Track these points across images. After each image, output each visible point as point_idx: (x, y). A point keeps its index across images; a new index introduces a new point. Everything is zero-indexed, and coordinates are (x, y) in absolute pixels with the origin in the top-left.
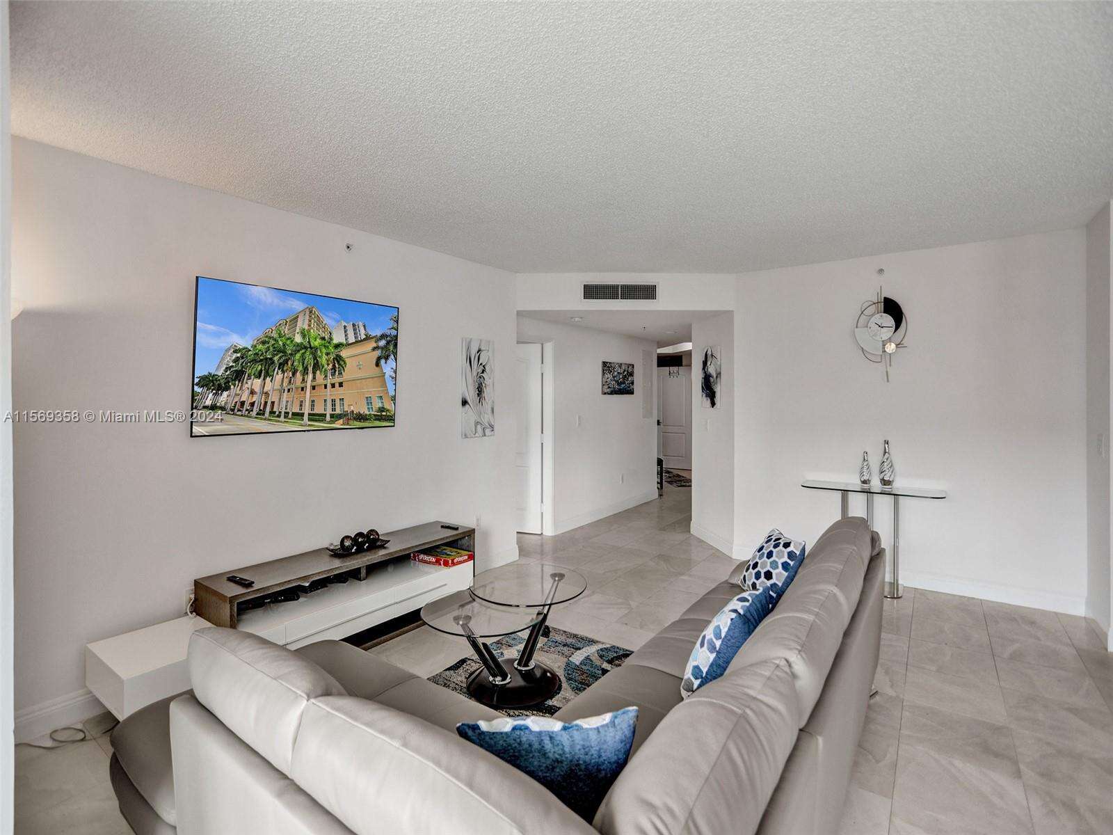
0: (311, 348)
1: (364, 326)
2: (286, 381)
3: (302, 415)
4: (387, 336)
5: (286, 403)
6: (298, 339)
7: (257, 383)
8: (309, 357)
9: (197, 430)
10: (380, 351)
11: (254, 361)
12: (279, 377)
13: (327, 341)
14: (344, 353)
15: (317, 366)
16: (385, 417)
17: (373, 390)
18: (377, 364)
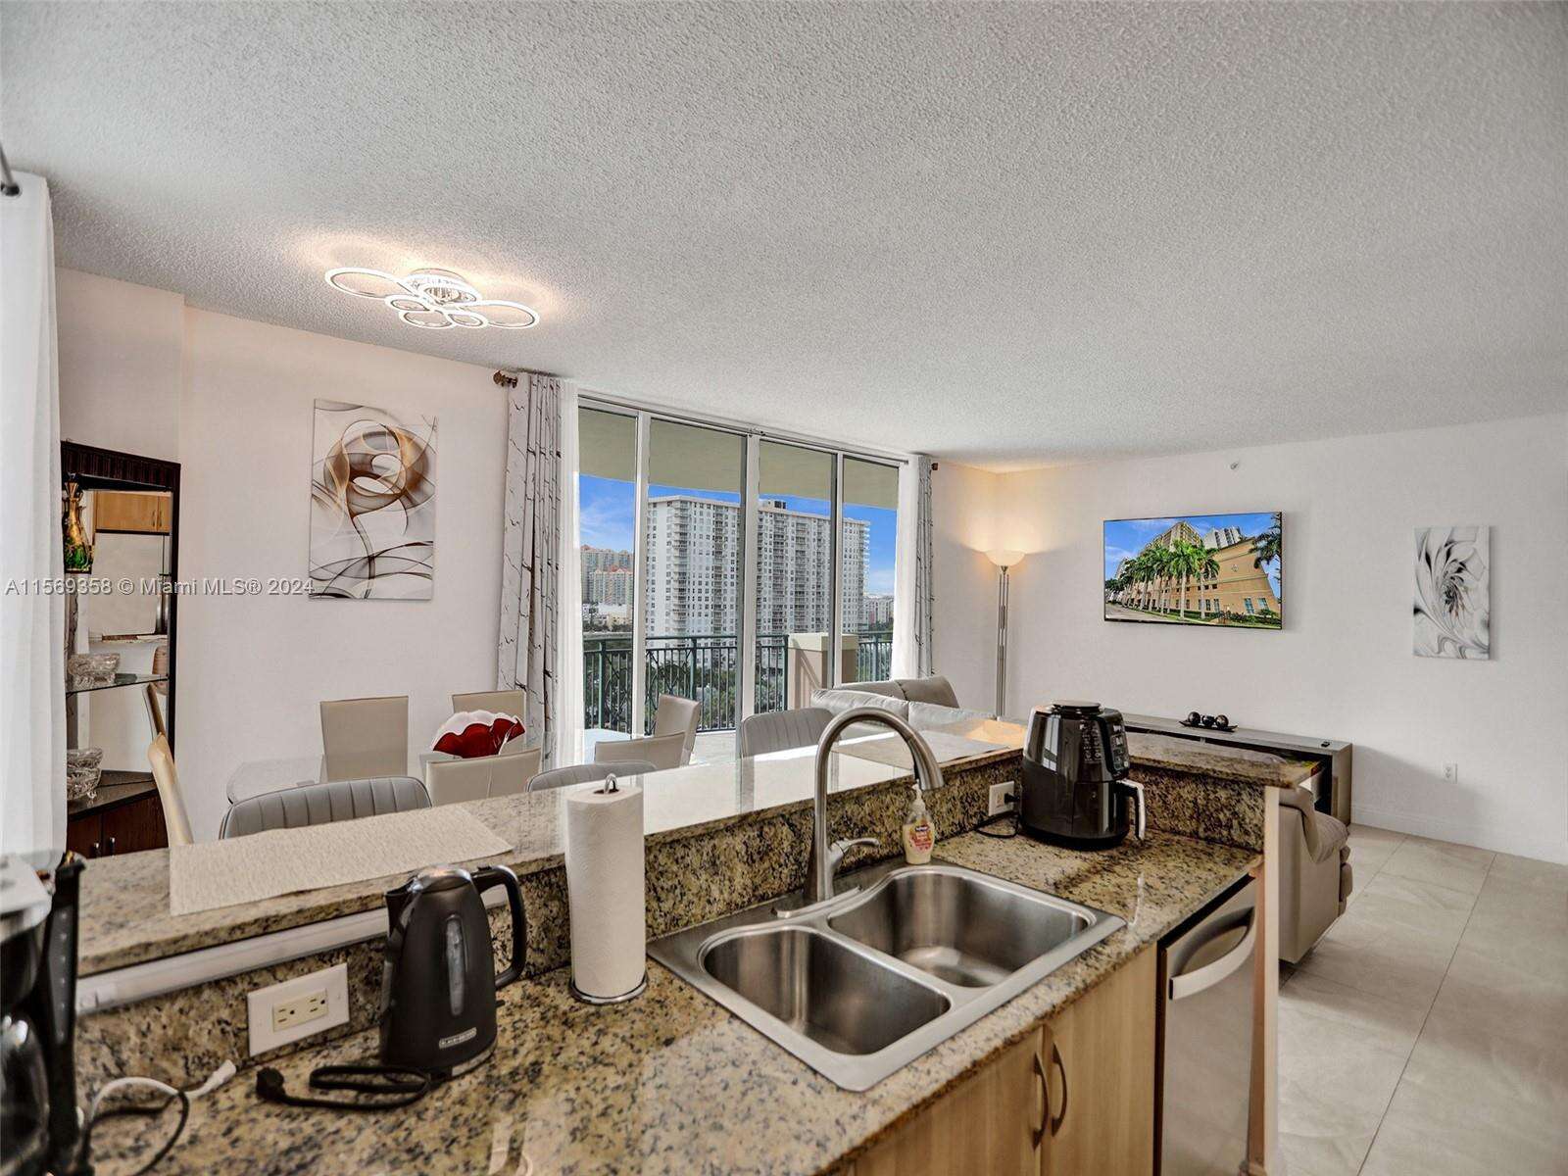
0: (1184, 556)
1: (1238, 530)
2: (1164, 583)
3: (1179, 611)
4: (1268, 536)
5: (1165, 600)
6: (1172, 549)
7: (1142, 585)
8: (1182, 565)
9: (1107, 617)
10: (1259, 552)
11: (1139, 569)
12: (1158, 581)
13: (1198, 549)
14: (1216, 558)
15: (1190, 571)
16: (1270, 620)
17: (1254, 592)
18: (1257, 565)
